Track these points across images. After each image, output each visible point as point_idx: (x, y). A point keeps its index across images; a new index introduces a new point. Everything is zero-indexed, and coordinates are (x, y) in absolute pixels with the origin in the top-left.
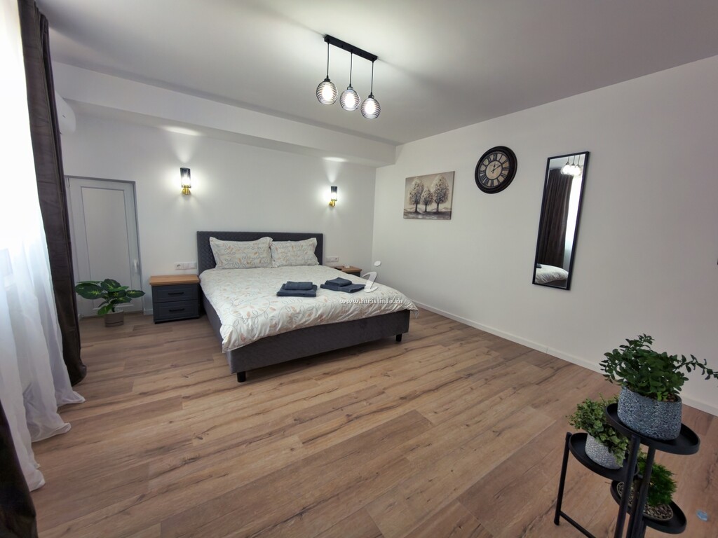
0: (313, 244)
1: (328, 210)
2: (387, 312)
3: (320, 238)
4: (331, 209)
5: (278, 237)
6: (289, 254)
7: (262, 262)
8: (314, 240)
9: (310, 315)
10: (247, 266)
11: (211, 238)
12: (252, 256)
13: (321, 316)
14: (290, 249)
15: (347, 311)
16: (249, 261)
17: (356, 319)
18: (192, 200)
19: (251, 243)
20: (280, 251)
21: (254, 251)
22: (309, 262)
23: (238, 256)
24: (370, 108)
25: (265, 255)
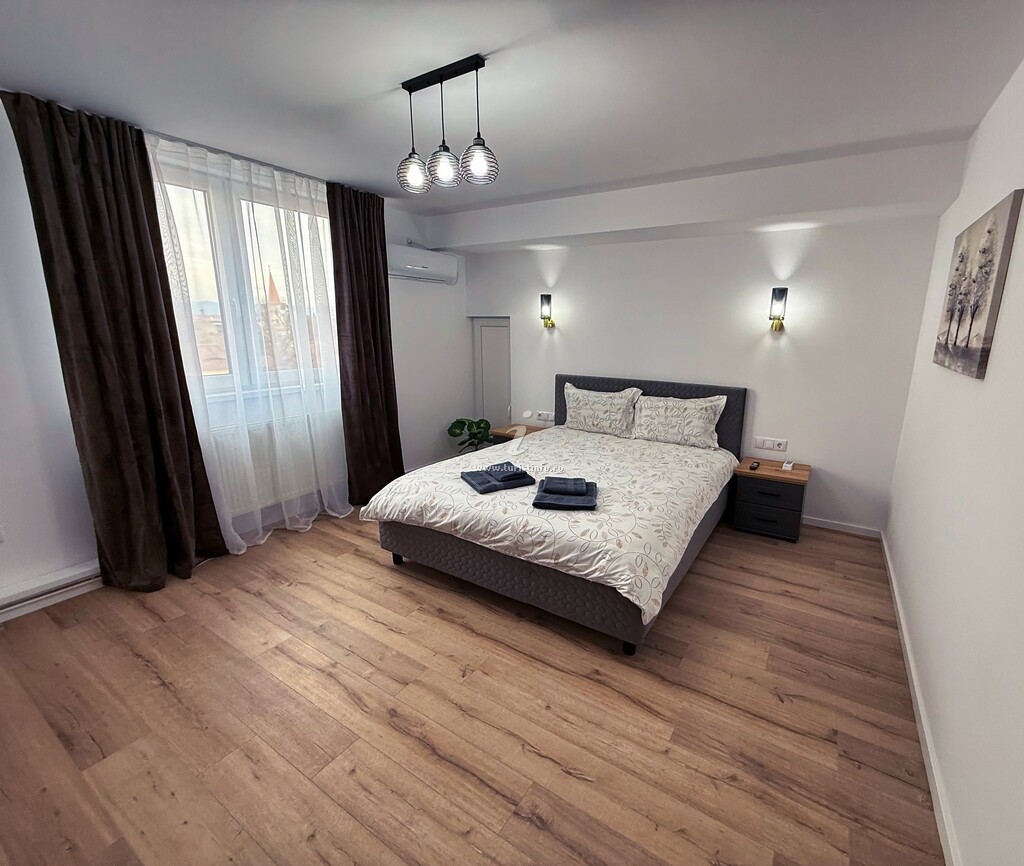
5: (652, 389)
6: (656, 421)
7: (613, 426)
10: (595, 429)
11: (568, 385)
12: (601, 415)
14: (662, 411)
16: (595, 423)
18: (556, 333)
19: (605, 395)
20: (644, 413)
21: (605, 408)
22: (693, 440)
23: (583, 412)
24: (479, 165)
25: (619, 417)
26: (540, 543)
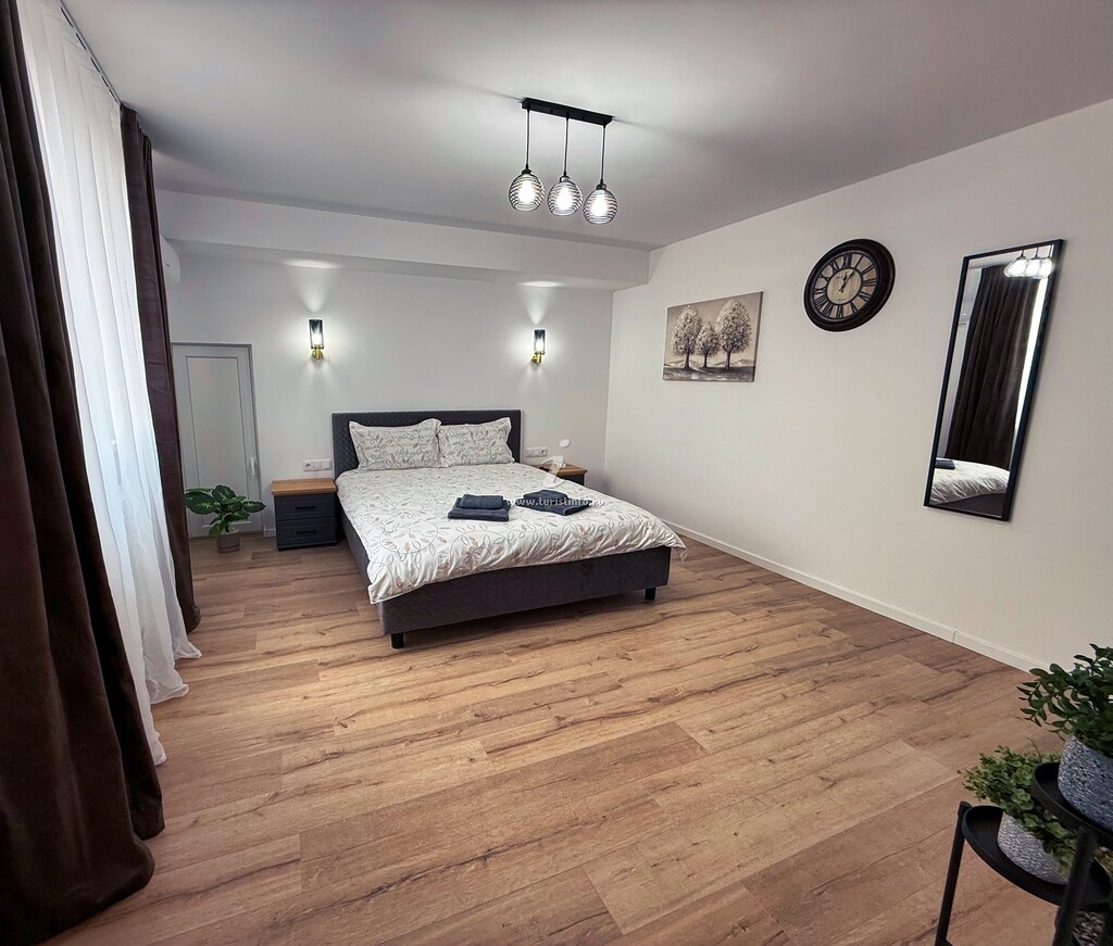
0: (504, 429)
1: (530, 371)
2: (628, 550)
3: (515, 417)
4: (535, 369)
5: (449, 418)
6: (466, 446)
7: (426, 458)
8: (507, 422)
9: (498, 552)
10: (406, 465)
11: (352, 424)
12: (411, 450)
13: (517, 553)
14: (469, 437)
15: (560, 547)
16: (406, 459)
17: (573, 559)
18: (325, 367)
19: (409, 430)
20: (452, 441)
21: (414, 442)
22: (499, 458)
23: (390, 450)
24: (599, 206)
25: (429, 448)
26: (600, 538)
